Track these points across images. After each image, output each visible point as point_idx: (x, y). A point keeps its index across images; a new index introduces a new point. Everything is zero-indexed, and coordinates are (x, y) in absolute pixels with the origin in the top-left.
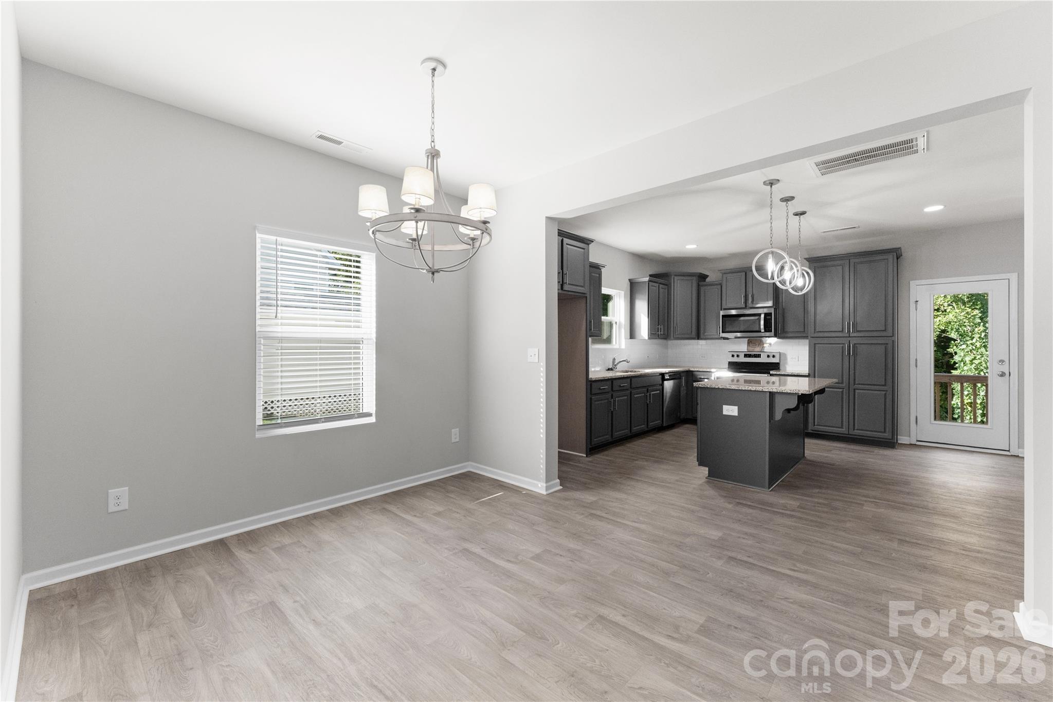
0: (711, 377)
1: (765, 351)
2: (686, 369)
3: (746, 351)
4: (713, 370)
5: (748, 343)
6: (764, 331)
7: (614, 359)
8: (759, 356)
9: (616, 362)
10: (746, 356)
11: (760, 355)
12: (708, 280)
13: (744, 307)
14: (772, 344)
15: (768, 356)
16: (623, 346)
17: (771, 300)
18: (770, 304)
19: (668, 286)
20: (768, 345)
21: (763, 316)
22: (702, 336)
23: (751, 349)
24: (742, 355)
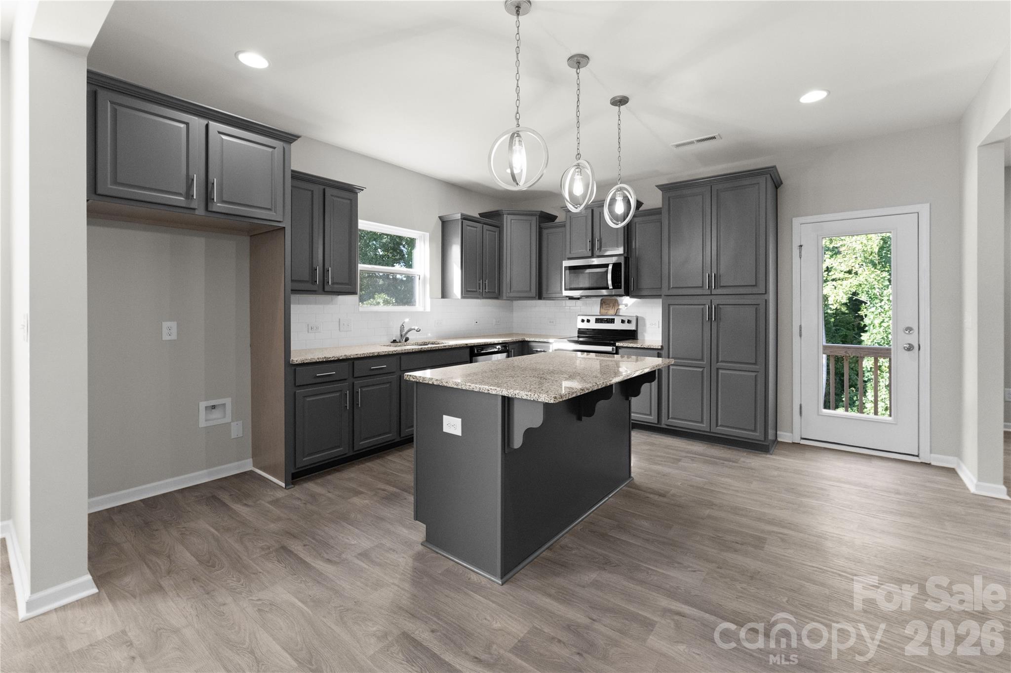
0: (550, 349)
1: (621, 314)
2: (520, 338)
3: (599, 314)
4: (551, 340)
5: (601, 303)
6: (612, 288)
7: (402, 327)
8: (612, 321)
9: (406, 330)
10: (598, 321)
11: (614, 319)
12: (557, 220)
13: (591, 255)
14: (629, 305)
15: (623, 321)
16: (428, 309)
17: (620, 247)
18: (620, 251)
19: (499, 228)
20: (624, 306)
21: (610, 267)
22: (544, 295)
23: (603, 311)
24: (593, 319)
